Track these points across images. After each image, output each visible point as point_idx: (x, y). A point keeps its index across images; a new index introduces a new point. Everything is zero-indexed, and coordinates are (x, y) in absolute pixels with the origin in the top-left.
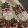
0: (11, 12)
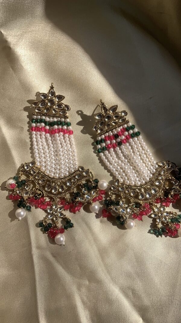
0: (72, 136)
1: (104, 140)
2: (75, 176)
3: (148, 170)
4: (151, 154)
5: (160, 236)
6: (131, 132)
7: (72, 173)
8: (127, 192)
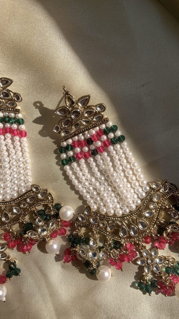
1: (72, 147)
2: (25, 200)
3: (135, 192)
4: (139, 170)
5: (148, 294)
6: (112, 135)
7: (22, 194)
8: (102, 225)
